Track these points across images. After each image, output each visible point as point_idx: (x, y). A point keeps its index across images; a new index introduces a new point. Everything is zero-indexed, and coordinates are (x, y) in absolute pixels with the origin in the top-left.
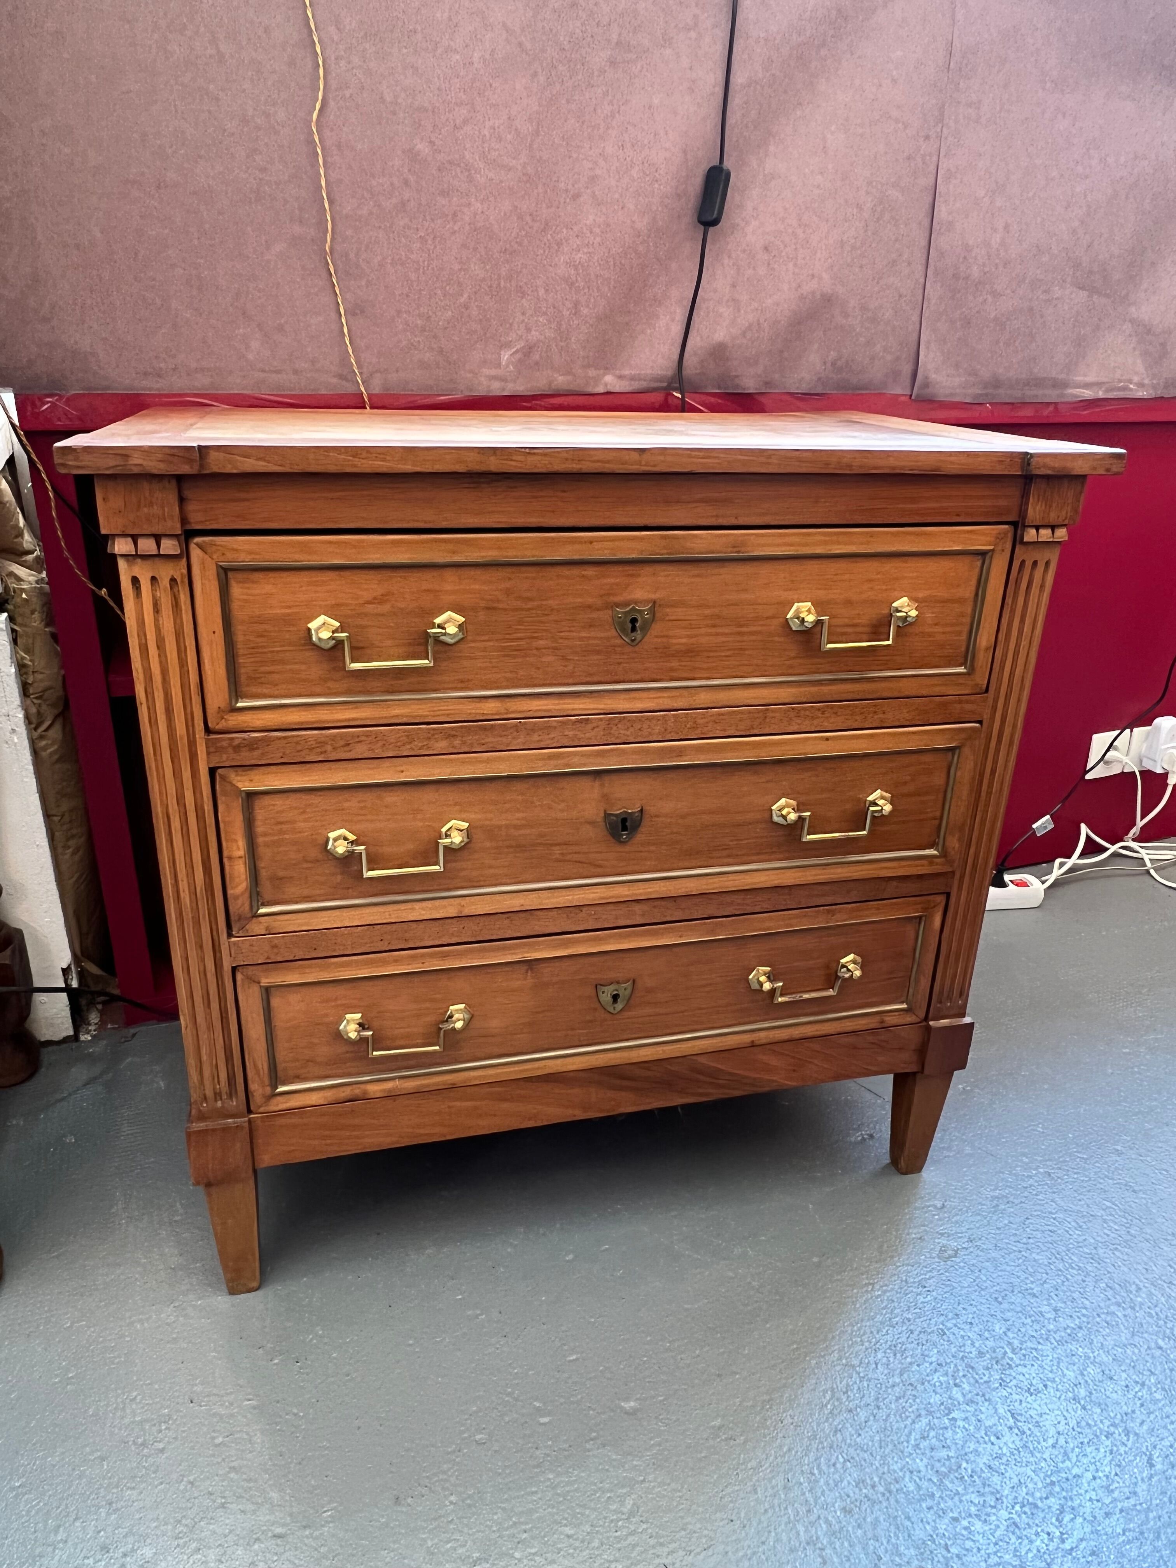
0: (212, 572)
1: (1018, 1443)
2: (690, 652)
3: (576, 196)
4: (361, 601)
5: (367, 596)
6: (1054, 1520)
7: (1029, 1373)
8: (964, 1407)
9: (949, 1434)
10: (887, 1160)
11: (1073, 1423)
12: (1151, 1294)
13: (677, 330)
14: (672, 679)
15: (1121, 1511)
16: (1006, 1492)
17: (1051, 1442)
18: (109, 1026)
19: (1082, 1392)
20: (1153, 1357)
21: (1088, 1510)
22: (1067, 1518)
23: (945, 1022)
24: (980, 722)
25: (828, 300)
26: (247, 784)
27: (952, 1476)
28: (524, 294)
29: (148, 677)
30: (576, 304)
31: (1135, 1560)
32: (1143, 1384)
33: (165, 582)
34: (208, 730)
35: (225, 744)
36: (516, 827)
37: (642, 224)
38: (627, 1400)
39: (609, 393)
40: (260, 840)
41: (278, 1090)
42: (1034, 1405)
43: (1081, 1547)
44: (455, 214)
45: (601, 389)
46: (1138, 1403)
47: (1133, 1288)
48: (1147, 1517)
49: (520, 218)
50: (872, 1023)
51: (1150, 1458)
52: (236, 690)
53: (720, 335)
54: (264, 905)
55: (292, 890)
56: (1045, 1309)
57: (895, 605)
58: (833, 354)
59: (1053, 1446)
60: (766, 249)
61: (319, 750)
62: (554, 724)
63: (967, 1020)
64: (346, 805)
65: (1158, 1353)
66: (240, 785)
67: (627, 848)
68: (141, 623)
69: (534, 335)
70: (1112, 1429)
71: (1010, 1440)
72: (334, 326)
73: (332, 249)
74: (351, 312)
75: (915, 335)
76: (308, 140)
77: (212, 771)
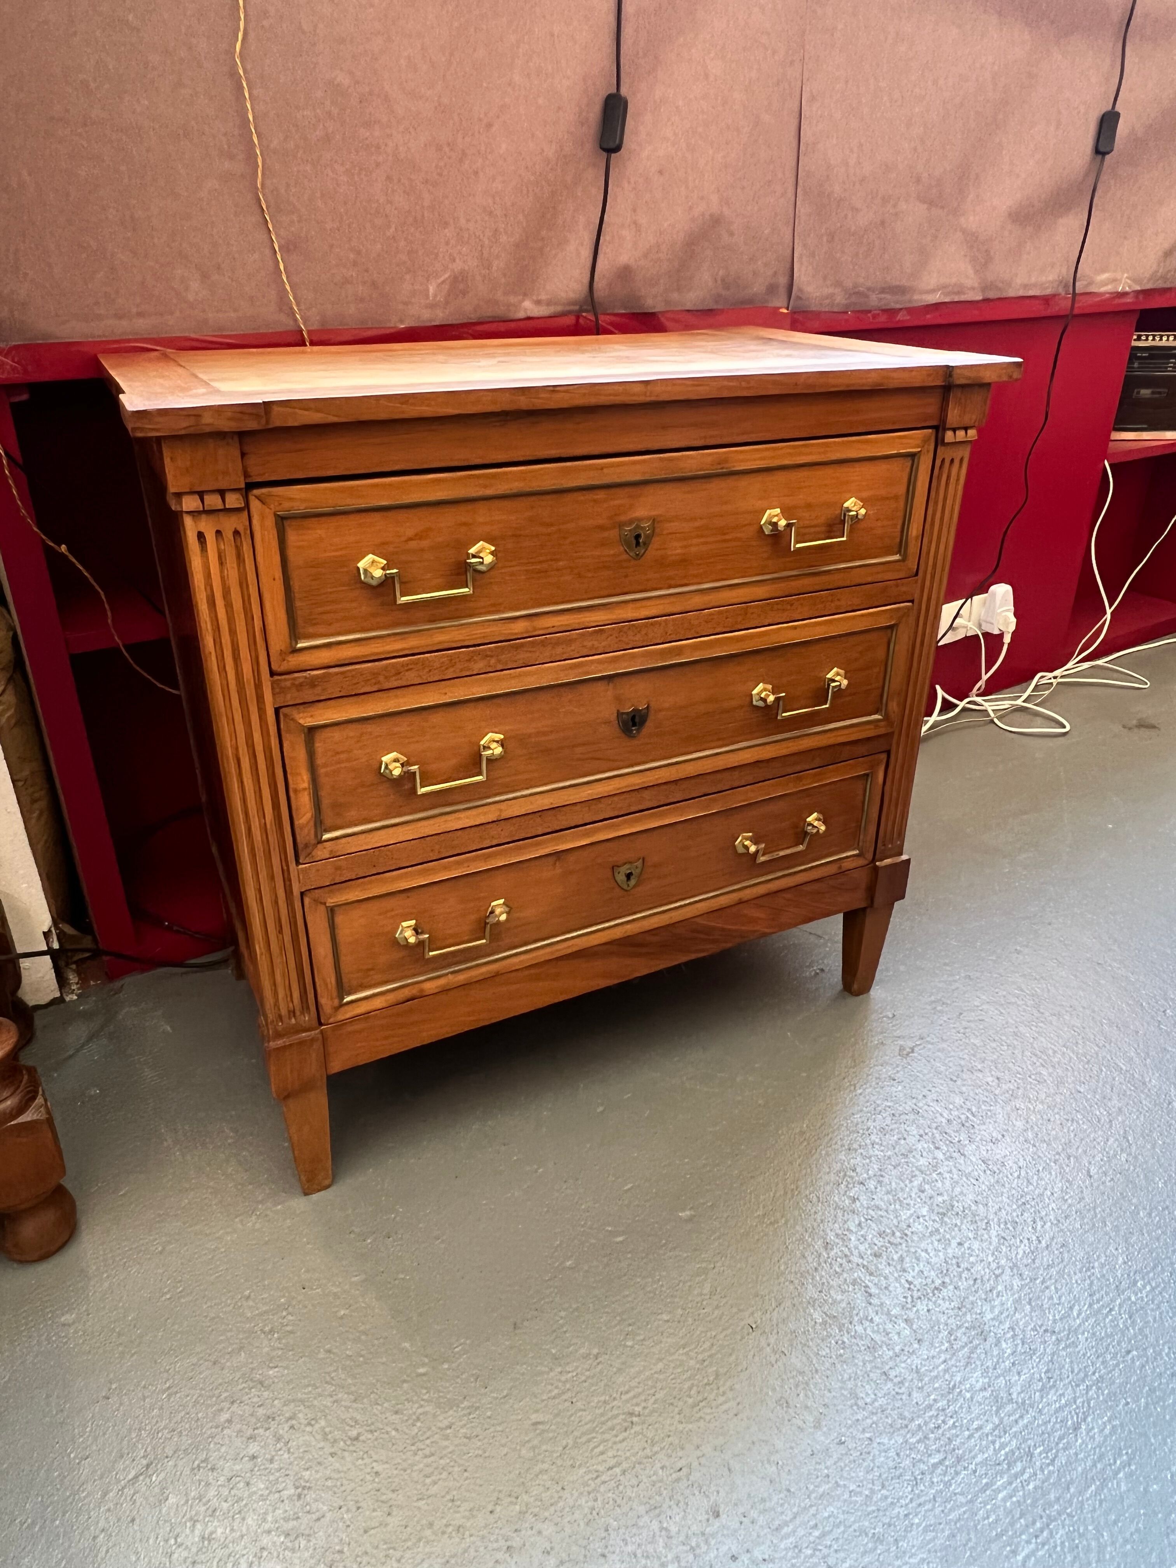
0: (270, 522)
1: (992, 1181)
2: (684, 561)
3: (489, 126)
4: (403, 539)
5: (410, 532)
6: (1030, 1229)
7: (989, 1130)
8: (946, 1163)
9: (939, 1184)
10: (840, 986)
11: (1028, 1158)
12: (1064, 1053)
13: (586, 253)
14: (670, 587)
15: (1076, 1213)
16: (991, 1217)
17: (1016, 1175)
18: (92, 983)
19: (1030, 1135)
20: (1076, 1100)
21: (1052, 1217)
22: (1039, 1224)
23: (888, 861)
24: (912, 601)
25: (716, 221)
26: (310, 719)
27: (949, 1214)
28: (446, 224)
29: (217, 628)
30: (496, 232)
31: (1092, 1244)
32: (1073, 1120)
33: (228, 534)
34: (272, 674)
35: (288, 684)
36: (545, 734)
37: (550, 151)
38: (683, 1210)
39: (529, 318)
40: (322, 771)
41: (345, 1000)
42: (1000, 1151)
43: (1054, 1244)
44: (378, 147)
45: (521, 315)
46: (1072, 1135)
47: (1050, 1052)
48: (1095, 1212)
49: (439, 148)
50: (833, 869)
51: (1088, 1171)
52: (295, 633)
53: (624, 258)
54: (327, 831)
55: (353, 814)
56: (990, 1079)
57: (846, 505)
58: (721, 273)
59: (1019, 1177)
60: (661, 172)
61: (374, 681)
62: (574, 637)
63: (904, 857)
64: (396, 729)
65: (1078, 1096)
66: (301, 721)
67: (635, 742)
68: (208, 576)
69: (458, 266)
70: (1057, 1157)
71: (987, 1180)
72: (271, 263)
73: (263, 184)
74: (285, 249)
75: (789, 251)
76: (233, 74)
77: (277, 711)
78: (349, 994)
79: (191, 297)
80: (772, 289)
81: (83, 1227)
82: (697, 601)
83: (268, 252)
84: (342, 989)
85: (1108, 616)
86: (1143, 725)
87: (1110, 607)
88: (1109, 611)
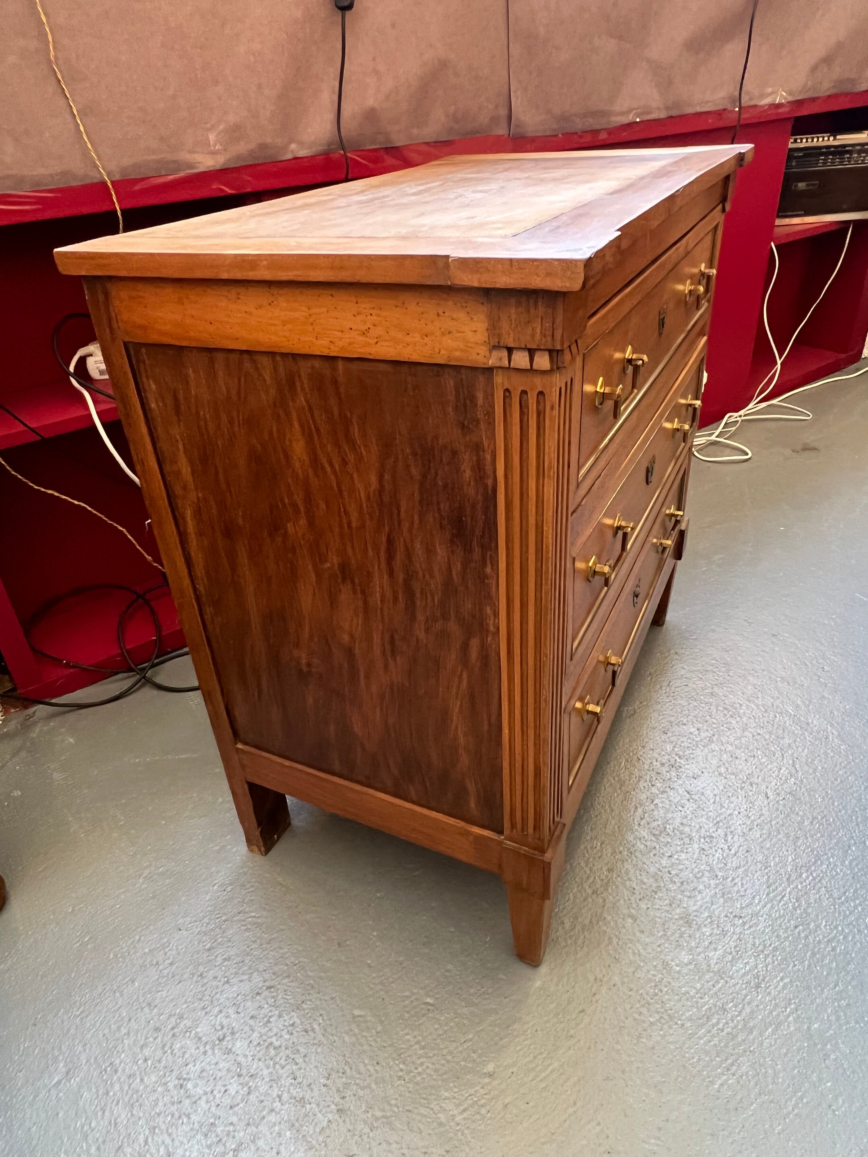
1: (695, 806)
6: (723, 841)
7: (692, 768)
8: (660, 796)
9: (656, 812)
11: (721, 788)
12: (748, 705)
15: (757, 826)
16: (694, 834)
17: (712, 801)
18: (12, 711)
19: (723, 770)
20: (757, 740)
21: (739, 831)
22: (730, 837)
25: (443, 65)
27: (663, 835)
28: (217, 82)
30: (259, 86)
31: (769, 848)
32: (754, 756)
39: (296, 158)
42: (700, 784)
43: (740, 850)
44: (150, 18)
45: (289, 156)
46: (754, 767)
47: (738, 705)
48: (771, 825)
49: (203, 16)
51: (766, 794)
53: (371, 102)
56: (692, 730)
58: (452, 109)
59: (714, 803)
60: (393, 26)
65: (758, 737)
69: (232, 119)
70: (743, 785)
71: (690, 806)
72: (72, 126)
73: (56, 58)
74: (83, 113)
75: (506, 87)
79: (7, 159)
80: (494, 119)
81: (12, 898)
83: (69, 118)
85: (779, 366)
86: (806, 448)
87: (780, 358)
88: (779, 362)
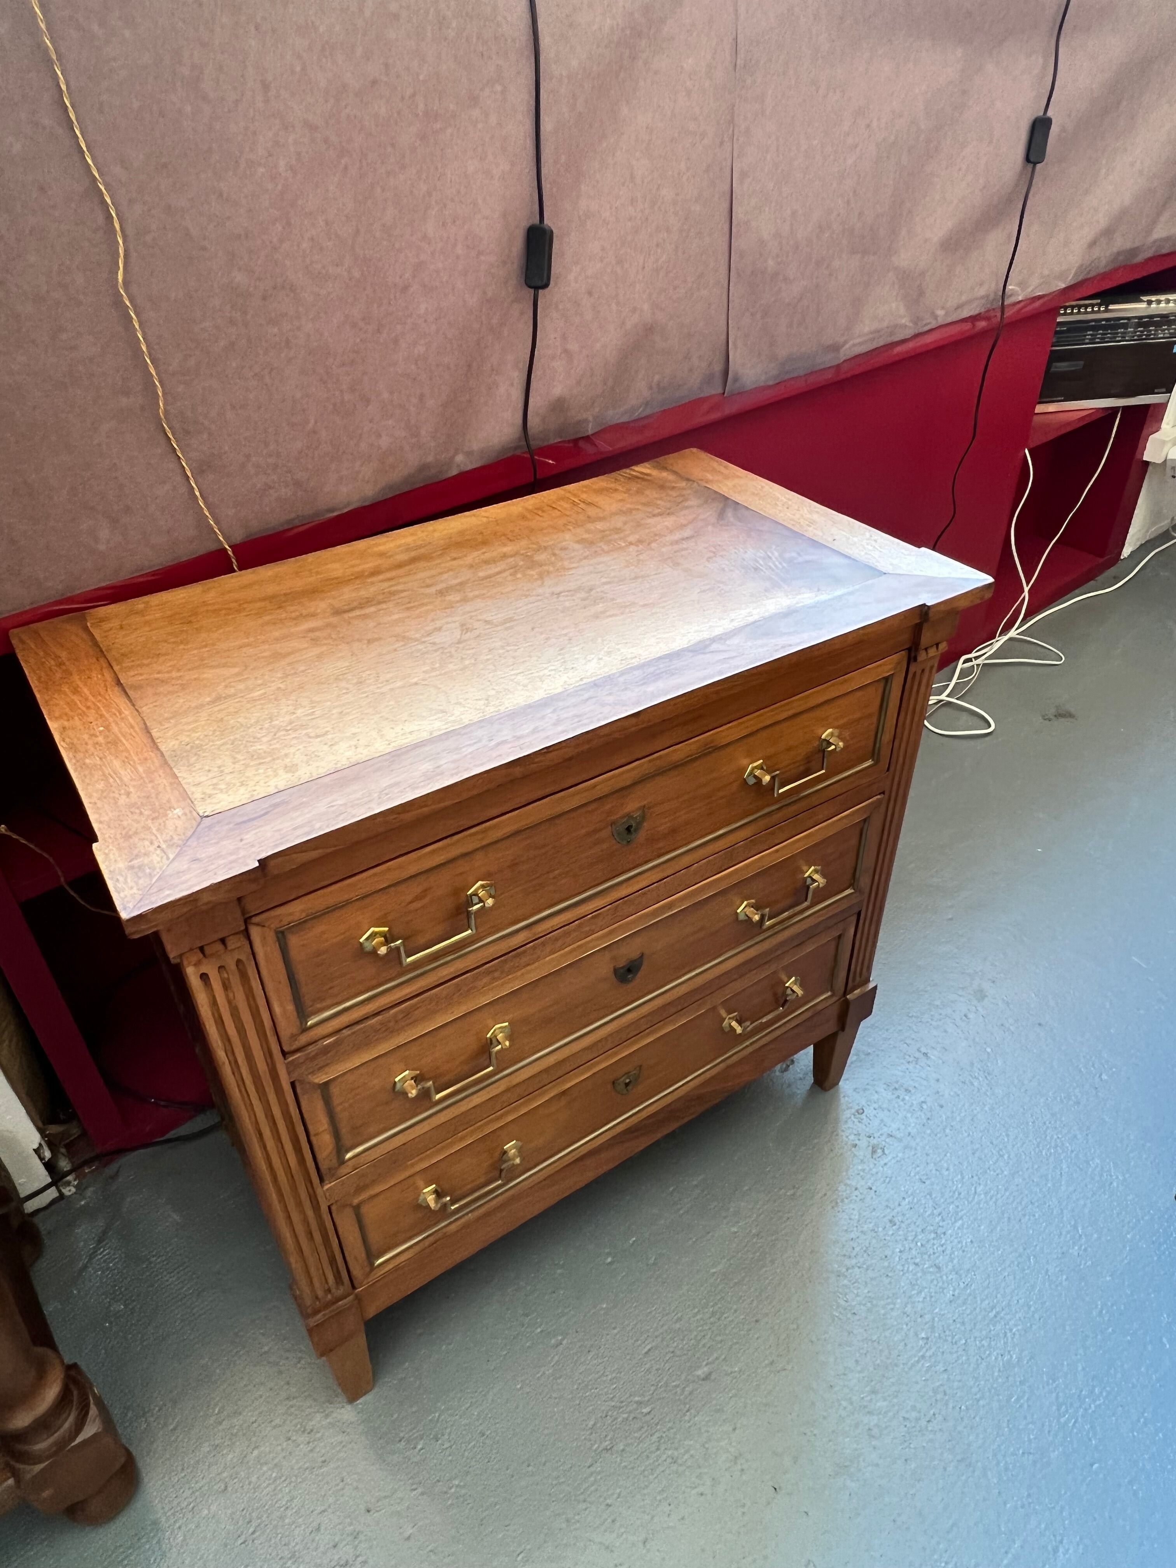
0: (271, 936)
2: (673, 831)
3: (405, 288)
4: (403, 904)
5: (409, 898)
10: (810, 1079)
13: (517, 395)
14: (659, 856)
23: (857, 992)
24: (883, 793)
25: (649, 330)
26: (324, 1076)
28: (368, 401)
29: (226, 1039)
30: (421, 397)
33: (232, 966)
34: (284, 1054)
36: (547, 1008)
37: (473, 301)
39: (463, 473)
40: (338, 1109)
41: (375, 1265)
44: (288, 342)
45: (454, 472)
49: (354, 325)
50: (809, 1014)
52: (302, 1013)
53: (558, 390)
54: (348, 1151)
55: (371, 1130)
57: (823, 737)
60: (590, 293)
62: (573, 928)
63: (871, 985)
64: (408, 1053)
66: (317, 1081)
67: (630, 985)
68: (214, 1003)
69: (385, 441)
72: (183, 490)
73: (166, 412)
74: (200, 471)
75: (724, 337)
76: (118, 302)
77: (293, 1085)
78: (379, 1257)
79: (102, 547)
80: (706, 378)
82: (686, 860)
83: (179, 478)
84: (371, 1256)
85: (1026, 593)
86: (1063, 715)
87: (1028, 583)
88: (1026, 589)
